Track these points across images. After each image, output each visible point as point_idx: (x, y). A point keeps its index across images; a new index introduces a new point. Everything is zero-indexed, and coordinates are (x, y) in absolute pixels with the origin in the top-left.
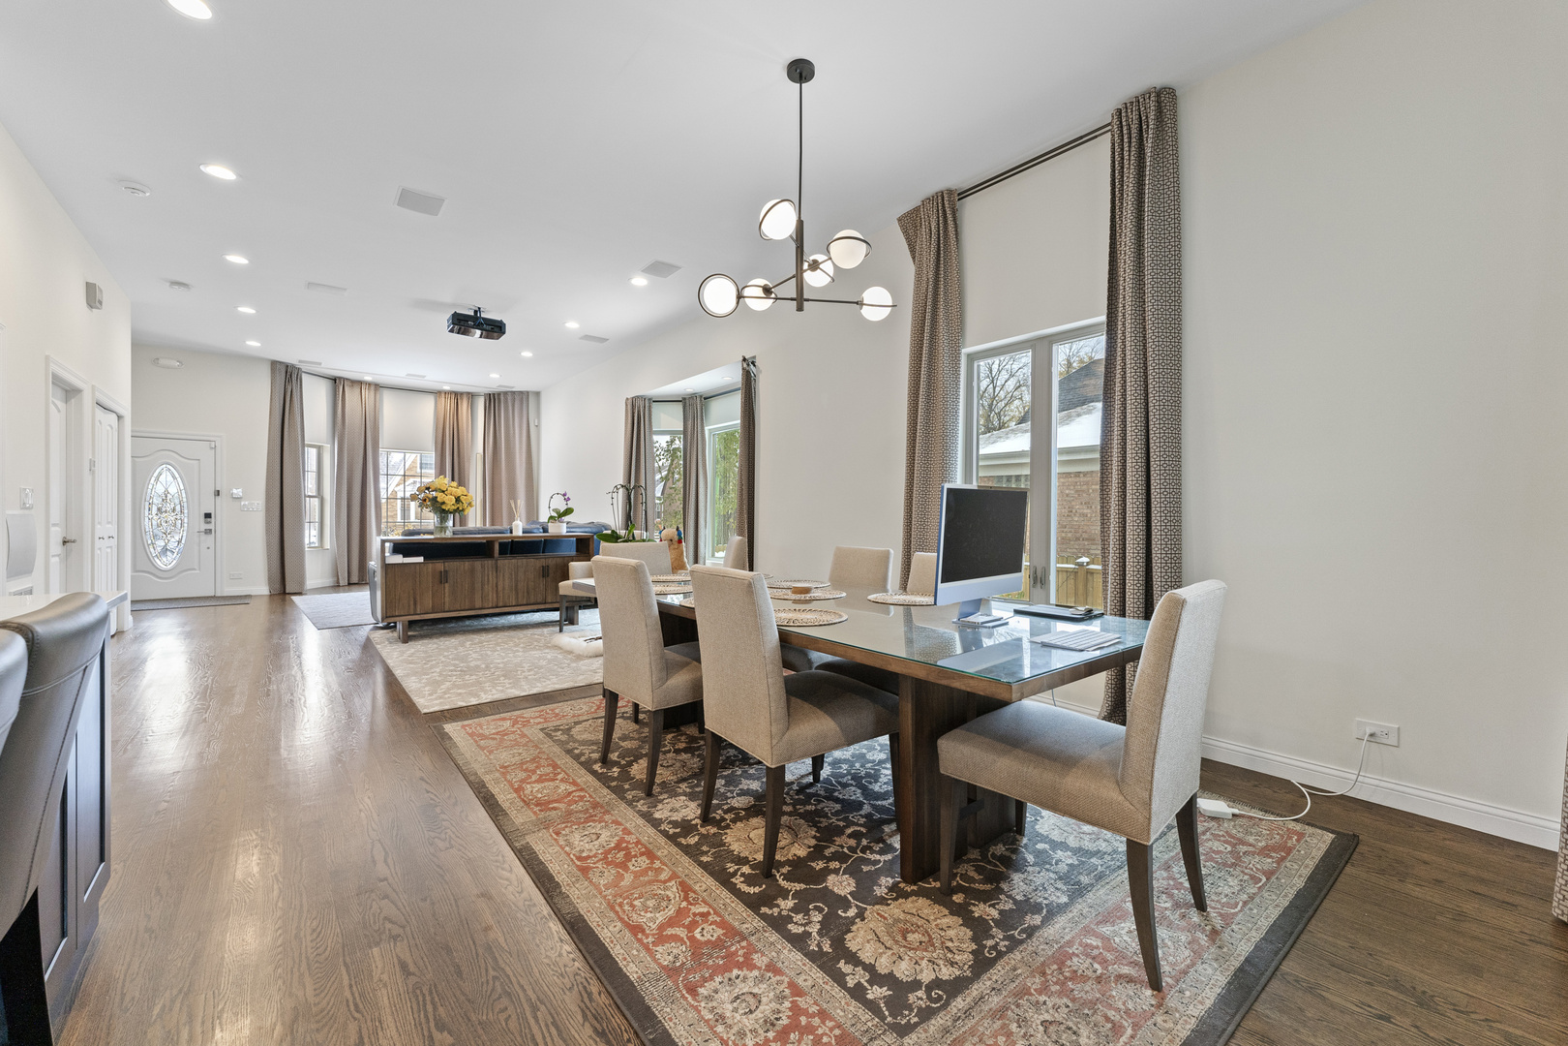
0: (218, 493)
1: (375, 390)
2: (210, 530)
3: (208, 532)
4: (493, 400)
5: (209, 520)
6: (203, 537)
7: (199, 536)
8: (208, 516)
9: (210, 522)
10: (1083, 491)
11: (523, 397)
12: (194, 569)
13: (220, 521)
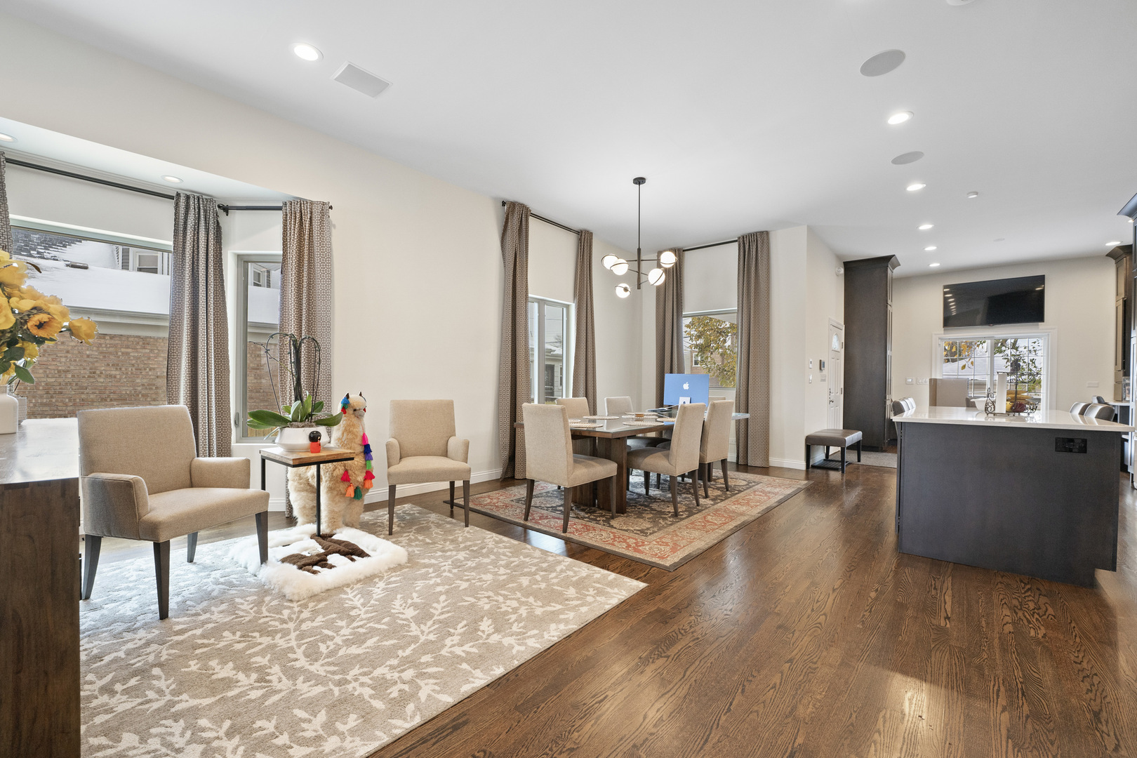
10: (111, 353)
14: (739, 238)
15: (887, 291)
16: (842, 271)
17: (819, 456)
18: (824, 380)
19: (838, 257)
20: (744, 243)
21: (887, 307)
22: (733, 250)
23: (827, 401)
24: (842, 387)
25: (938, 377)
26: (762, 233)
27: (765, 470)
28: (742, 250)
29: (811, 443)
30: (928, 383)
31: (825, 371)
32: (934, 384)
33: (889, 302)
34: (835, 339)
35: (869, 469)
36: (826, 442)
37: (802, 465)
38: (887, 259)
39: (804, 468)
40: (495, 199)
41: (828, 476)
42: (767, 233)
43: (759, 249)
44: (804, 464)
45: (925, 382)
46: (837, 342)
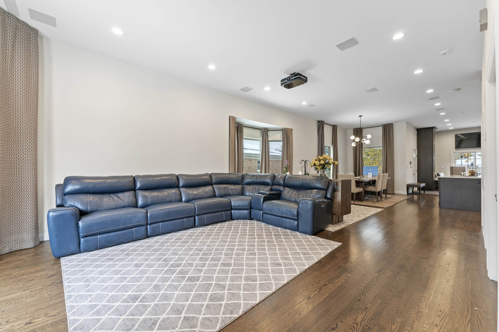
14: (383, 125)
15: (433, 138)
16: (416, 132)
17: (410, 191)
18: (411, 168)
19: (415, 128)
20: (384, 127)
21: (433, 143)
22: (381, 129)
23: (412, 174)
24: (417, 169)
25: (454, 166)
26: (391, 124)
27: (393, 194)
28: (384, 129)
29: (408, 186)
30: (450, 168)
31: (411, 165)
32: (452, 168)
33: (434, 141)
34: (414, 154)
35: (428, 195)
36: (413, 186)
37: (406, 193)
38: (433, 128)
39: (406, 194)
40: (317, 120)
41: (413, 196)
42: (392, 124)
43: (390, 128)
44: (406, 192)
45: (449, 168)
46: (415, 155)
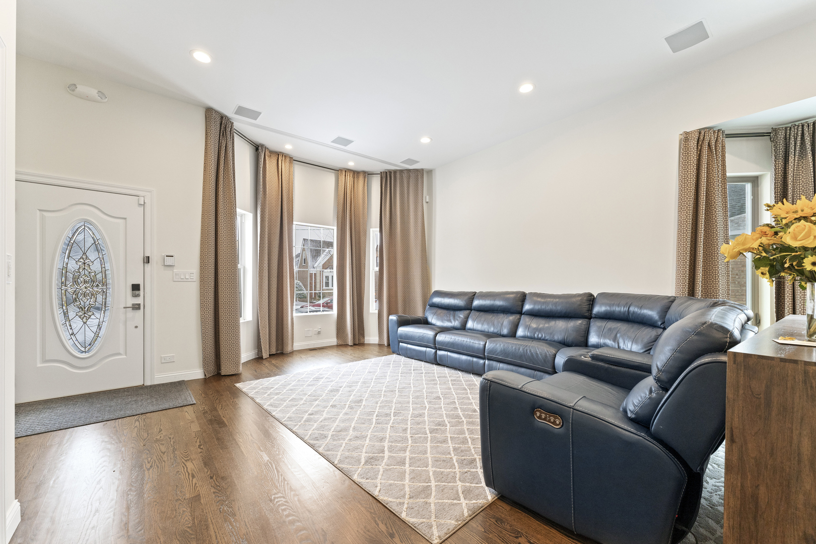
0: (147, 260)
1: (290, 162)
2: (139, 305)
3: (136, 307)
4: (389, 178)
5: (137, 292)
6: (130, 313)
7: (126, 313)
8: (136, 287)
9: (138, 296)
11: (418, 174)
12: (119, 354)
13: (149, 294)
